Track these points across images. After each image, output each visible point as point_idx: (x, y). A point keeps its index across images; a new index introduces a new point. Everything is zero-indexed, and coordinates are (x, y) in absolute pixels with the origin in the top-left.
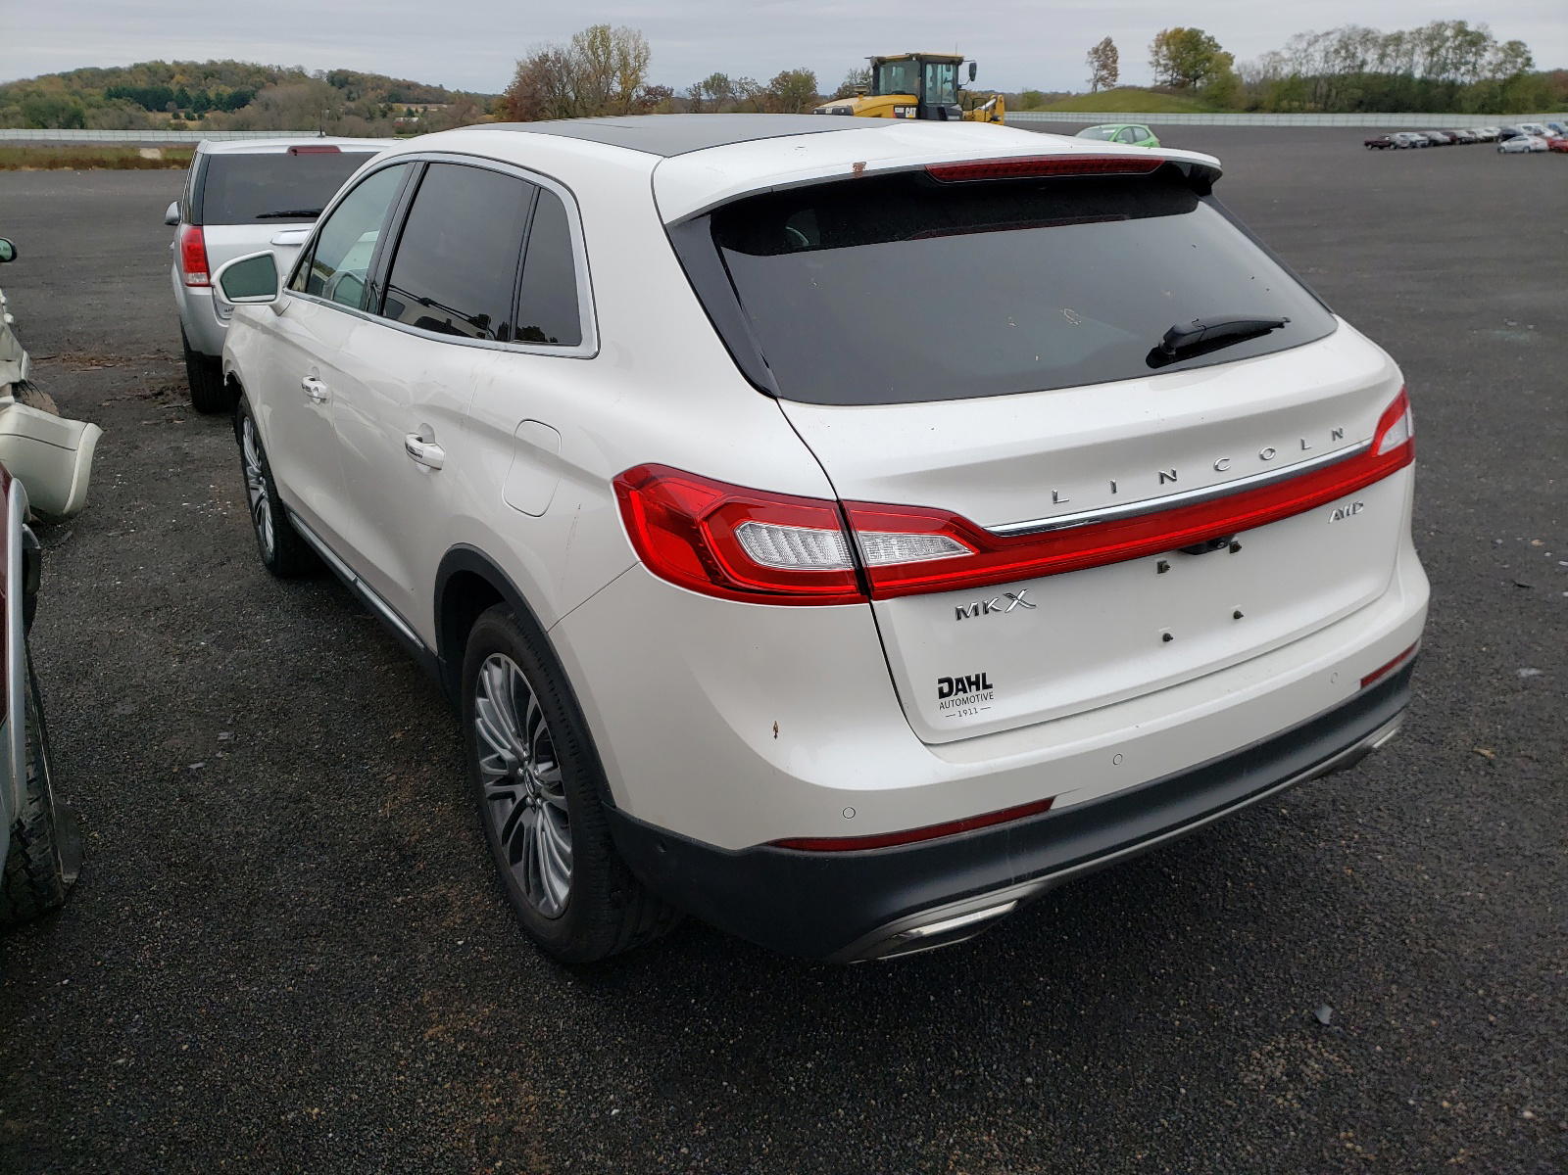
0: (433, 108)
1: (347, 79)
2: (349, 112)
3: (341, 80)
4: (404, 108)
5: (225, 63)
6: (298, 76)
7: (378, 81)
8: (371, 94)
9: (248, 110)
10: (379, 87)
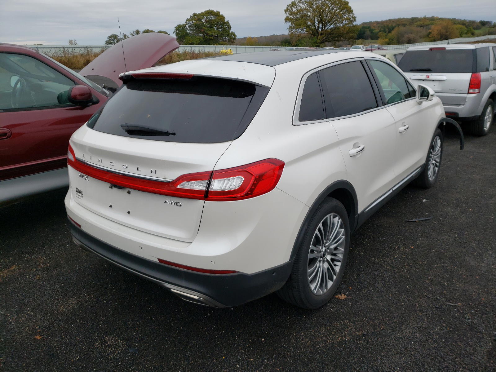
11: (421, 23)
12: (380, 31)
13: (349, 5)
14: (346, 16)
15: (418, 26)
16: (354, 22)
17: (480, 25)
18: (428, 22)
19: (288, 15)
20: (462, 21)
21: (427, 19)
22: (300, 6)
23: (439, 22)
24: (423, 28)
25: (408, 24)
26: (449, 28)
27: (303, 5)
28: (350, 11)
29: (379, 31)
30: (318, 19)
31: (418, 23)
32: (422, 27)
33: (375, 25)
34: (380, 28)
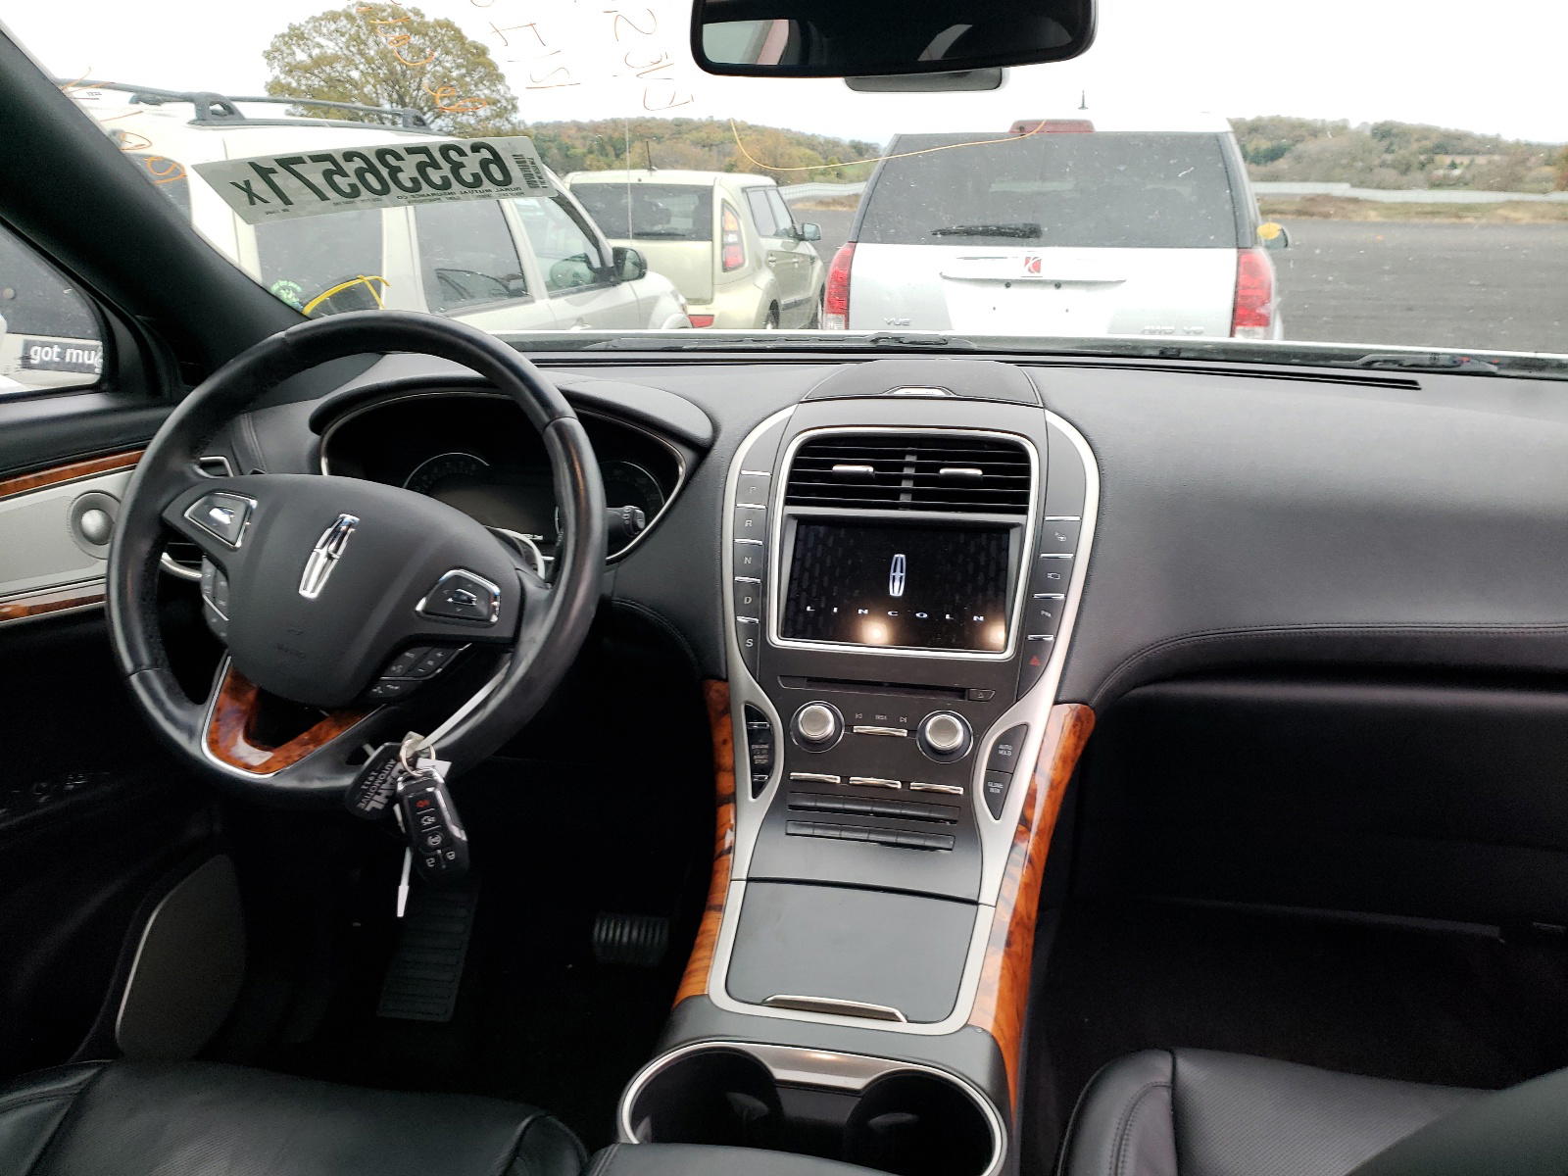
0: (1481, 160)
1: (1391, 129)
2: (1383, 165)
3: (1385, 133)
4: (1448, 160)
5: (1272, 120)
6: (1340, 129)
7: (1425, 133)
8: (1415, 146)
9: (1282, 164)
10: (1426, 138)
11: (703, 135)
12: (591, 152)
13: (489, 57)
14: (484, 92)
15: (695, 143)
16: (514, 115)
17: (853, 153)
18: (718, 136)
19: (277, 71)
20: (808, 138)
21: (719, 127)
22: (321, 46)
23: (750, 135)
24: (710, 150)
25: (667, 136)
26: (781, 155)
27: (331, 44)
28: (494, 76)
29: (585, 150)
30: (390, 96)
31: (695, 135)
32: (707, 149)
33: (573, 132)
34: (588, 143)
